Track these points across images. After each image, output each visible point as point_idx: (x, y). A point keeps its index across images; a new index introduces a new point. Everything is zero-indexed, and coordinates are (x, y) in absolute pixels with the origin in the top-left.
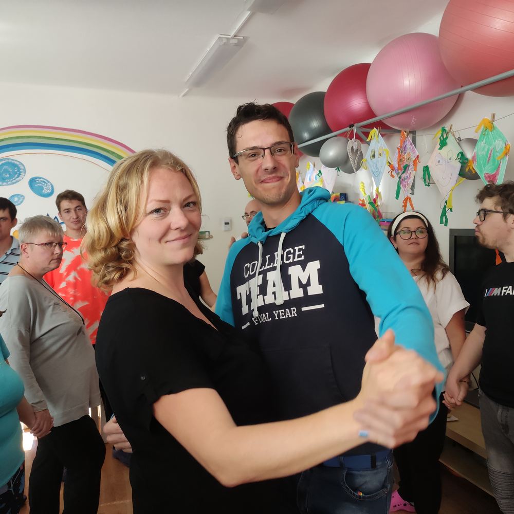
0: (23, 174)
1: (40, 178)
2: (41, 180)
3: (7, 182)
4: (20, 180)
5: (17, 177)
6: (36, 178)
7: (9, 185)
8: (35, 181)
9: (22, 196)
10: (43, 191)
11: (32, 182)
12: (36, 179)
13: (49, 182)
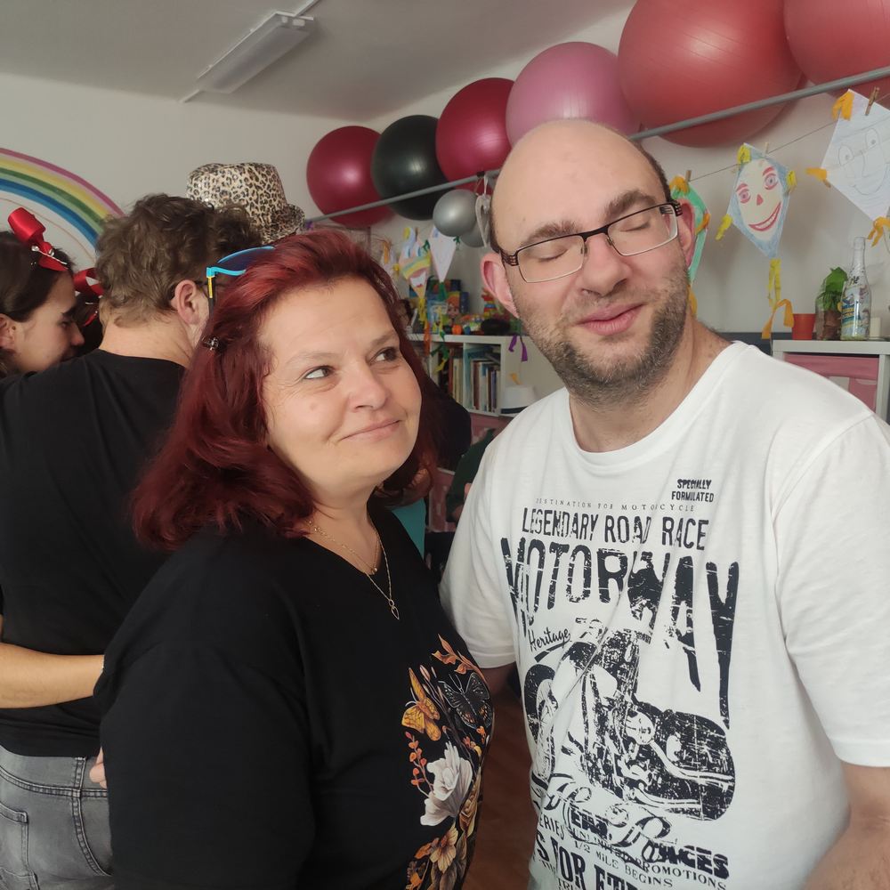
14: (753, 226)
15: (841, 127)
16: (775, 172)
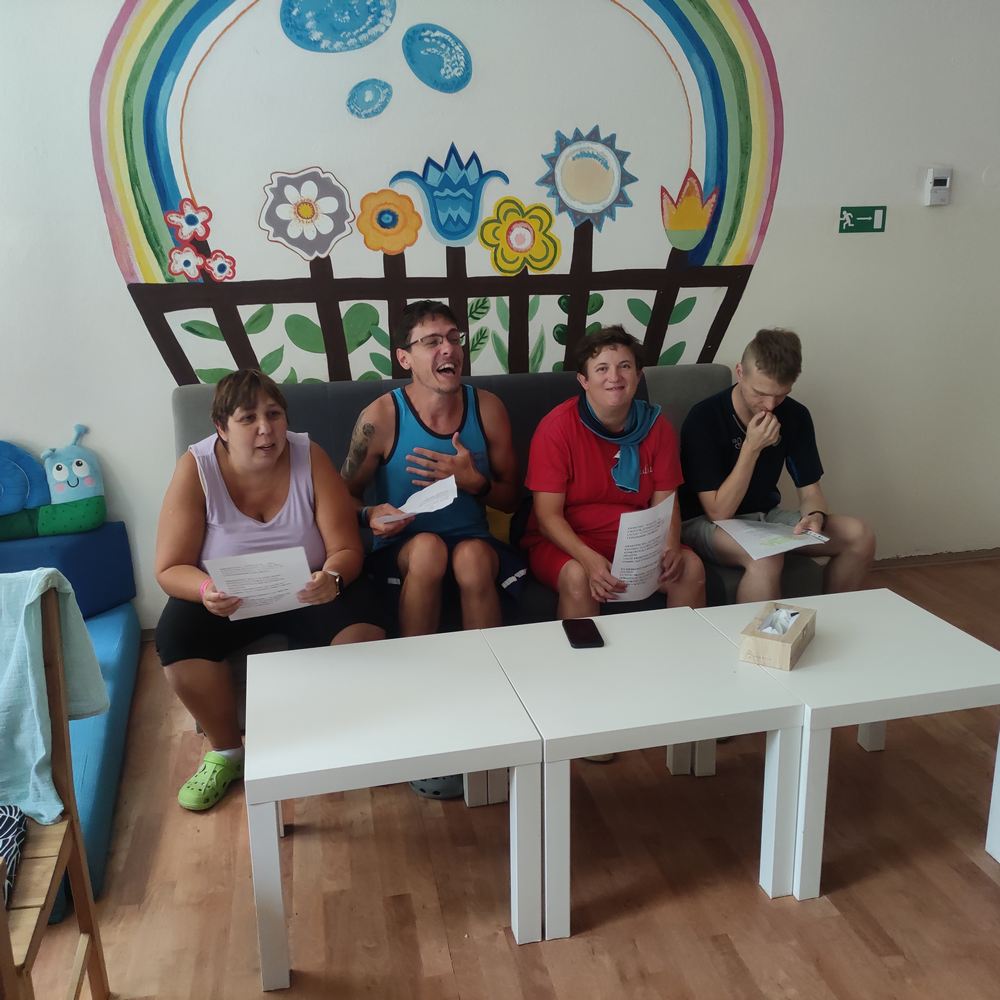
0: (387, 13)
1: (434, 28)
2: (438, 34)
3: (345, 40)
4: (380, 34)
5: (372, 25)
6: (424, 27)
7: (349, 48)
8: (421, 38)
9: (386, 86)
10: (443, 71)
11: (413, 39)
12: (424, 31)
13: (458, 42)
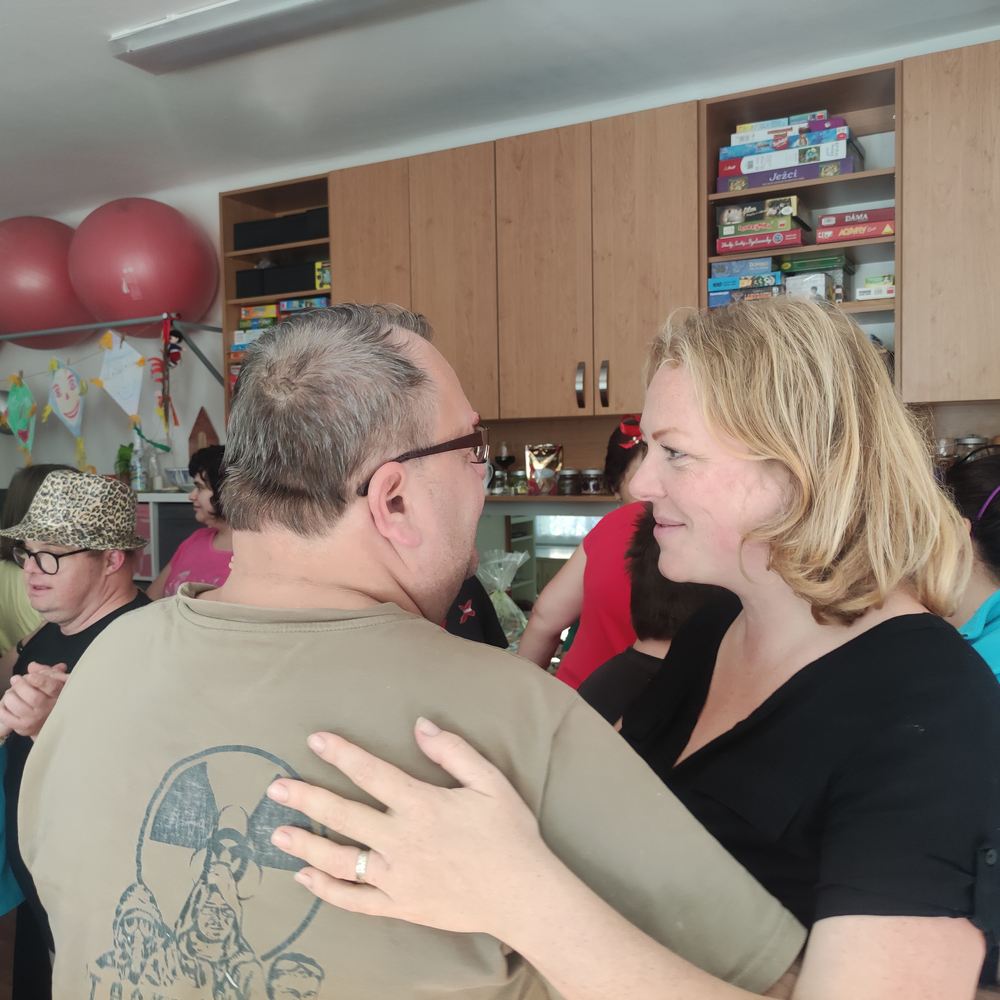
14: (66, 414)
15: (107, 354)
16: (74, 378)
